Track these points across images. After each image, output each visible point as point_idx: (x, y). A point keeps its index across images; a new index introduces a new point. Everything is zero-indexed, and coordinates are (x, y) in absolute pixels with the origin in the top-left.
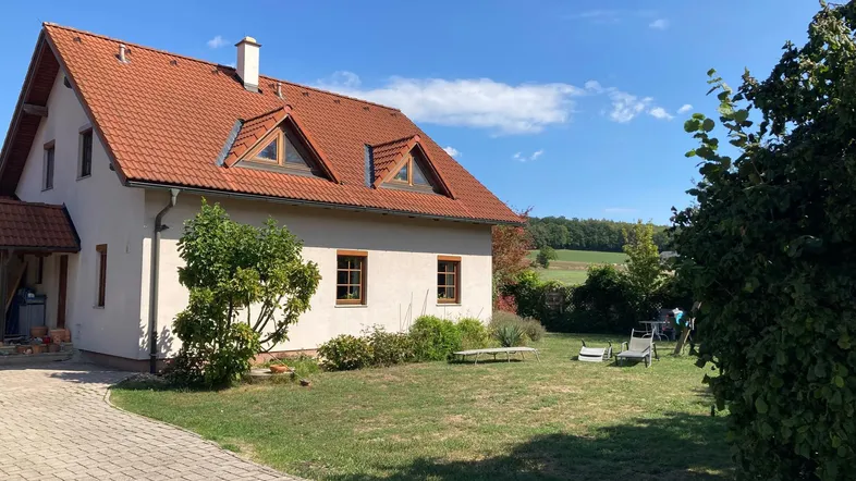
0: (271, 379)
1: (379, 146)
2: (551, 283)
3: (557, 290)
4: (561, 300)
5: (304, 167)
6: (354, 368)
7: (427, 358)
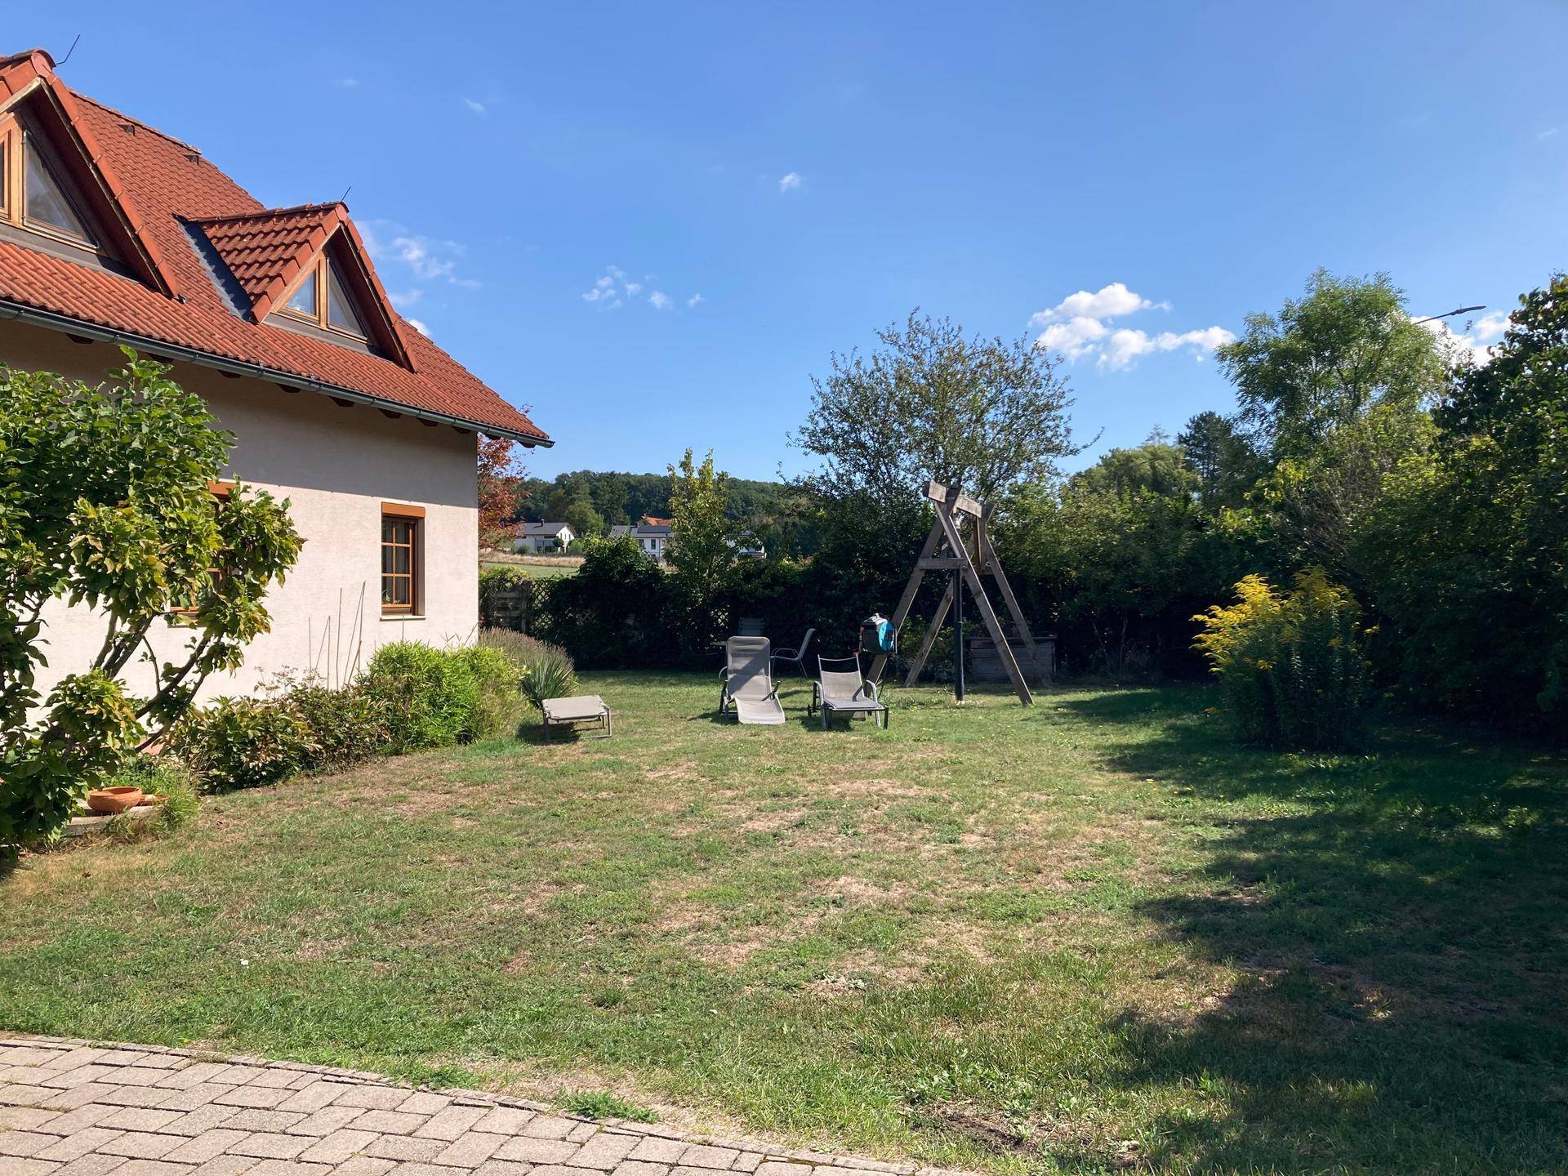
0: (107, 831)
1: (222, 223)
2: (503, 573)
3: (515, 587)
4: (524, 606)
5: (80, 241)
6: (270, 780)
7: (420, 741)
